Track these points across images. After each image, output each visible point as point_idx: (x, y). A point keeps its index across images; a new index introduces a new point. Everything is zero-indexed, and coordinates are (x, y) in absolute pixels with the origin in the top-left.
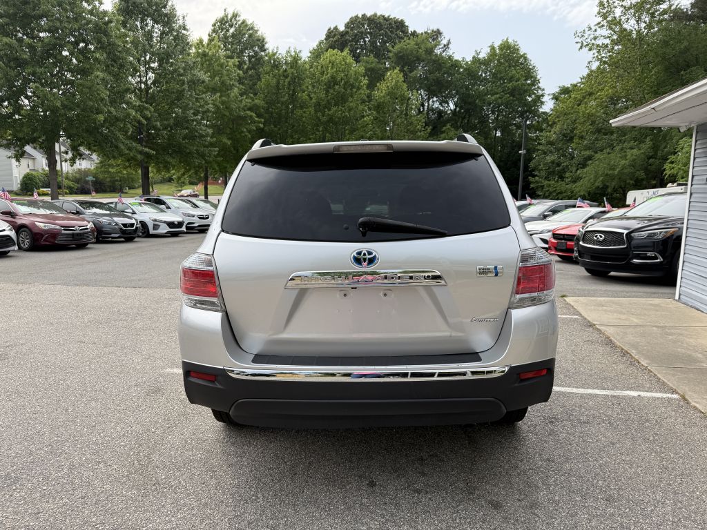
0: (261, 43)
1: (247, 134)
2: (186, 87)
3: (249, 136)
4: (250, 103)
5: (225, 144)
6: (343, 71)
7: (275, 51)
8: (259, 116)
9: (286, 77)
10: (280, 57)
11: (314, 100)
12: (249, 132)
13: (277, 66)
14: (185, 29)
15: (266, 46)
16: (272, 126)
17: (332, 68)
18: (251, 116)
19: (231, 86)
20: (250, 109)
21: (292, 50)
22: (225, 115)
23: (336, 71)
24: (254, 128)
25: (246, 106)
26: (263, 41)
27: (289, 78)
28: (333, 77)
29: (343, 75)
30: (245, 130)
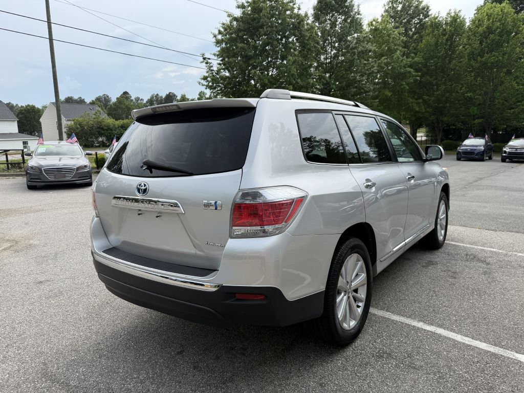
0: (426, 11)
1: (405, 86)
2: (356, 57)
3: (407, 88)
4: (410, 61)
5: (387, 96)
6: (500, 21)
7: (437, 15)
8: (417, 70)
9: (444, 35)
10: (441, 19)
11: (468, 51)
12: (407, 84)
13: (437, 28)
14: (359, 14)
15: (430, 13)
16: (428, 77)
17: (488, 20)
18: (410, 72)
19: (396, 51)
20: (410, 66)
21: (452, 11)
22: (388, 74)
23: (493, 22)
24: (412, 81)
25: (406, 64)
26: (428, 8)
27: (447, 35)
28: (488, 28)
29: (499, 24)
30: (404, 83)
